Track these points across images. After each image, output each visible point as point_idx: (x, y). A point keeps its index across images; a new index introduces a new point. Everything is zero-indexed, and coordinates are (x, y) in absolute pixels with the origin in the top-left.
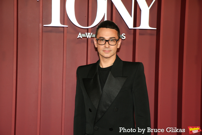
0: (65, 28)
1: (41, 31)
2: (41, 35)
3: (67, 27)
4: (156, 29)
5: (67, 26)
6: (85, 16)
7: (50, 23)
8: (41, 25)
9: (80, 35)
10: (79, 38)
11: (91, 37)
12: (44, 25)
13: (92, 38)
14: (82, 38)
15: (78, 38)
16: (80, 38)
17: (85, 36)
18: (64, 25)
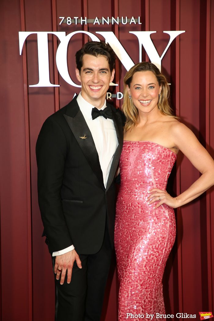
0: (55, 88)
1: (26, 93)
2: (26, 98)
3: (59, 87)
4: (170, 84)
5: (59, 86)
7: (37, 82)
8: (25, 85)
12: (30, 86)
18: (54, 84)
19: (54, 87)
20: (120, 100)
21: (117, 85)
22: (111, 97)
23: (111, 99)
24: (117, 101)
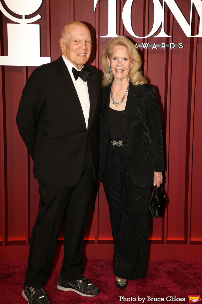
1: (97, 43)
6: (141, 26)
7: (106, 33)
8: (97, 36)
11: (148, 48)
12: (101, 37)
18: (120, 35)
20: (172, 49)
21: (171, 37)
24: (169, 50)
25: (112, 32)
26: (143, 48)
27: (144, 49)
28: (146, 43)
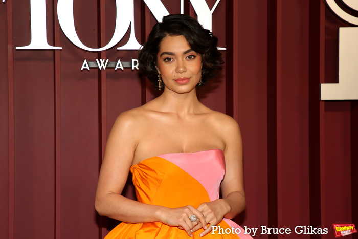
0: (56, 51)
1: (10, 59)
2: (11, 65)
3: (61, 50)
4: (225, 49)
5: (61, 48)
6: (94, 29)
7: (28, 42)
8: (10, 47)
9: (85, 65)
10: (84, 69)
11: (106, 68)
12: (17, 48)
13: (108, 70)
14: (89, 69)
15: (82, 69)
16: (87, 69)
17: (95, 66)
18: (54, 46)
19: (54, 50)
22: (138, 67)
23: (137, 68)
25: (39, 40)
26: (98, 68)
27: (100, 71)
28: (104, 60)
